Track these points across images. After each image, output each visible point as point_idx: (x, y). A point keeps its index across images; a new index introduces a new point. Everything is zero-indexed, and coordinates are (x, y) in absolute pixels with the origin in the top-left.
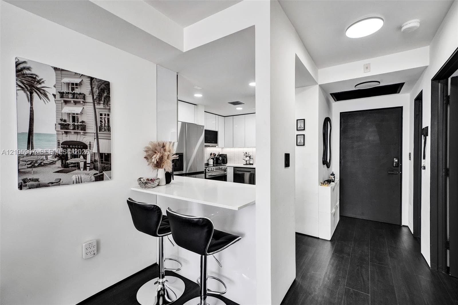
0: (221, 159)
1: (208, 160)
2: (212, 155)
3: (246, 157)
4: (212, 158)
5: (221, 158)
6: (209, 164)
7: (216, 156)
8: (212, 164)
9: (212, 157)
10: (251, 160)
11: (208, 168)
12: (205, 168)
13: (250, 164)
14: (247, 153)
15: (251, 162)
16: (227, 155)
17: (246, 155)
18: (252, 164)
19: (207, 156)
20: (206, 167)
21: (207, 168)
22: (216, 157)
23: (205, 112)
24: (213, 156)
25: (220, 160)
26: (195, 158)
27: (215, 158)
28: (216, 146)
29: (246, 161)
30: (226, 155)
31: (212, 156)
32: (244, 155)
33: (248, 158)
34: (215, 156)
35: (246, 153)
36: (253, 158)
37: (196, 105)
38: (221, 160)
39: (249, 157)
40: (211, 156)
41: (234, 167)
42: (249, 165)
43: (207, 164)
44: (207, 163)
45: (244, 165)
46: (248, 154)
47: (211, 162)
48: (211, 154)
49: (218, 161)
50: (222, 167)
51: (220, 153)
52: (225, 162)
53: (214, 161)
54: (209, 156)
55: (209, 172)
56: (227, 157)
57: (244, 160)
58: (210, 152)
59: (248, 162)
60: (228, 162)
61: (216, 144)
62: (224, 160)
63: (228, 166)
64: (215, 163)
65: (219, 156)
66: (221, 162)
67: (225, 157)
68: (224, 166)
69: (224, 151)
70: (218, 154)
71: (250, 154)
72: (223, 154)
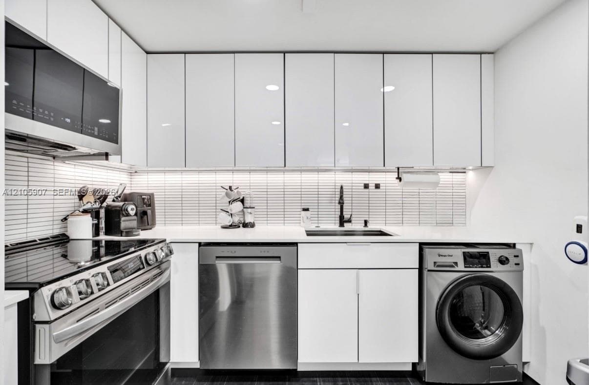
0: (132, 213)
1: (65, 219)
3: (233, 201)
4: (85, 212)
5: (131, 209)
6: (71, 237)
7: (109, 201)
8: (89, 235)
9: (88, 206)
10: (249, 210)
13: (245, 225)
14: (233, 188)
15: (249, 219)
16: (155, 196)
17: (233, 196)
18: (253, 225)
22: (108, 206)
24: (92, 199)
25: (128, 215)
27: (101, 207)
28: (110, 157)
29: (232, 215)
30: (151, 196)
31: (85, 199)
32: (225, 195)
33: (238, 206)
34: (102, 203)
35: (230, 188)
36: (252, 205)
38: (136, 214)
39: (242, 201)
40: (80, 199)
41: (200, 244)
42: (241, 230)
43: (61, 240)
44: (57, 232)
45: (224, 227)
46: (238, 192)
47: (82, 228)
49: (119, 223)
50: (149, 253)
51: (127, 191)
52: (148, 225)
53: (96, 222)
54: (73, 201)
55: (61, 313)
56: (154, 204)
57: (224, 214)
58: (77, 185)
59: (236, 219)
60: (157, 222)
61: (116, 145)
62: (145, 213)
63: (167, 242)
64: (104, 230)
65: (121, 201)
66: (134, 224)
67: (150, 205)
68: (161, 245)
69: (142, 184)
70: (117, 192)
71: (242, 193)
72: (141, 195)
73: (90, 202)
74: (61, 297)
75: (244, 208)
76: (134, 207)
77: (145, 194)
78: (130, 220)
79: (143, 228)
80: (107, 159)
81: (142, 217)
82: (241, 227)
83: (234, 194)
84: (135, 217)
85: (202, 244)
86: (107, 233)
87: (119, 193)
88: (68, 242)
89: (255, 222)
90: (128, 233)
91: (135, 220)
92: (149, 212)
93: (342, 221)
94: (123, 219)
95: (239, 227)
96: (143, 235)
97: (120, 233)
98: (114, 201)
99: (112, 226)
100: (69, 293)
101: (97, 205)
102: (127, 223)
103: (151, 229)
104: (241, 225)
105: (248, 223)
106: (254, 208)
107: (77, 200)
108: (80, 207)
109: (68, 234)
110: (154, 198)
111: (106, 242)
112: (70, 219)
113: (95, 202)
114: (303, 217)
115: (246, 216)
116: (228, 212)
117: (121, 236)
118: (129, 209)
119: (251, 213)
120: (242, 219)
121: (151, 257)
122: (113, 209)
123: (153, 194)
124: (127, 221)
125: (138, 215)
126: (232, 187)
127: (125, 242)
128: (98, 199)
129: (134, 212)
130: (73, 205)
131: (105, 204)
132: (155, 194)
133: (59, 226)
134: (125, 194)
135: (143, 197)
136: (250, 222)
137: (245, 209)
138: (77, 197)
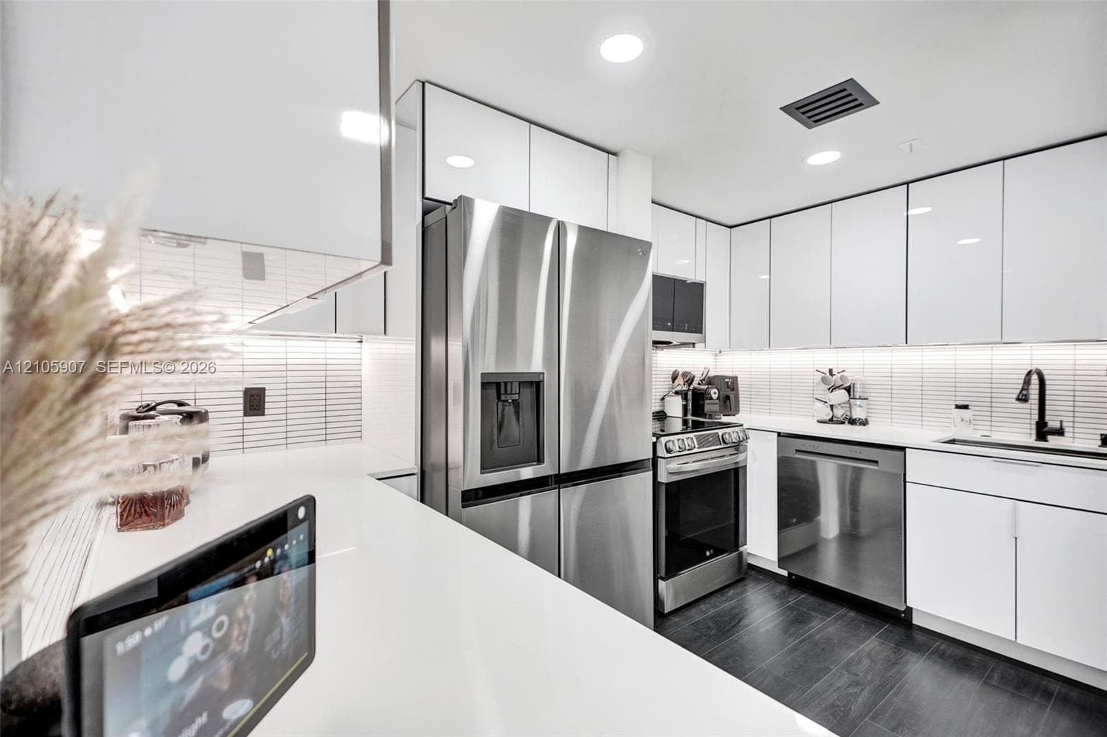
0: (715, 397)
1: (663, 399)
2: (680, 380)
3: (833, 389)
4: (677, 393)
5: (714, 393)
6: (668, 415)
7: (695, 384)
8: (680, 414)
9: (679, 388)
10: (858, 402)
11: (667, 438)
12: (654, 439)
13: (852, 422)
15: (858, 414)
16: (739, 379)
17: (834, 382)
18: (864, 423)
19: (659, 385)
20: (658, 437)
21: (663, 440)
22: (694, 388)
23: (653, 202)
24: (682, 382)
25: (711, 398)
26: (615, 390)
27: (689, 390)
28: (696, 345)
29: (832, 406)
30: (735, 379)
31: (677, 383)
32: (824, 380)
33: (841, 395)
34: (689, 385)
35: (831, 371)
36: (866, 395)
37: (614, 154)
38: (718, 398)
39: (848, 390)
40: (673, 382)
41: (779, 434)
42: (847, 426)
43: (661, 416)
45: (820, 422)
46: (841, 378)
47: (675, 407)
48: (674, 378)
49: (703, 405)
50: (726, 433)
51: (711, 374)
52: (731, 410)
53: (685, 403)
54: (668, 383)
55: (670, 455)
56: (737, 388)
57: (820, 404)
58: (671, 369)
59: (839, 413)
60: (741, 409)
61: (699, 335)
62: (728, 398)
63: (745, 427)
64: (691, 412)
65: (705, 384)
66: (716, 408)
67: (733, 390)
68: (736, 429)
69: (726, 365)
70: (702, 375)
71: (850, 378)
72: (724, 378)
73: (680, 385)
74: (670, 445)
75: (850, 398)
76: (716, 391)
77: (729, 378)
78: (713, 404)
79: (725, 413)
80: (694, 347)
81: (725, 402)
82: (846, 423)
83: (836, 379)
84: (718, 401)
85: (782, 434)
86: (693, 415)
87: (704, 376)
88: (666, 418)
89: (869, 419)
90: (711, 417)
91: (717, 404)
92: (732, 397)
93: (1043, 431)
94: (707, 402)
95: (843, 423)
96: (725, 419)
97: (704, 415)
98: (699, 384)
99: (698, 408)
100: (674, 445)
101: (685, 388)
102: (710, 406)
103: (734, 415)
104: (847, 422)
105: (855, 419)
106: (867, 399)
107: (671, 383)
108: (673, 388)
109: (665, 411)
110: (737, 381)
111: (693, 421)
112: (667, 399)
113: (684, 384)
114: (954, 418)
115: (853, 410)
116: (826, 402)
117: (705, 418)
118: (712, 393)
119: (860, 406)
120: (848, 414)
121: (727, 436)
122: (699, 392)
123: (736, 378)
124: (710, 404)
125: (721, 398)
126: (834, 370)
127: (708, 422)
128: (687, 382)
129: (717, 395)
130: (668, 386)
131: (692, 387)
132: (739, 376)
133: (659, 404)
134: (709, 377)
135: (726, 380)
136: (860, 419)
137: (852, 400)
138: (670, 379)
